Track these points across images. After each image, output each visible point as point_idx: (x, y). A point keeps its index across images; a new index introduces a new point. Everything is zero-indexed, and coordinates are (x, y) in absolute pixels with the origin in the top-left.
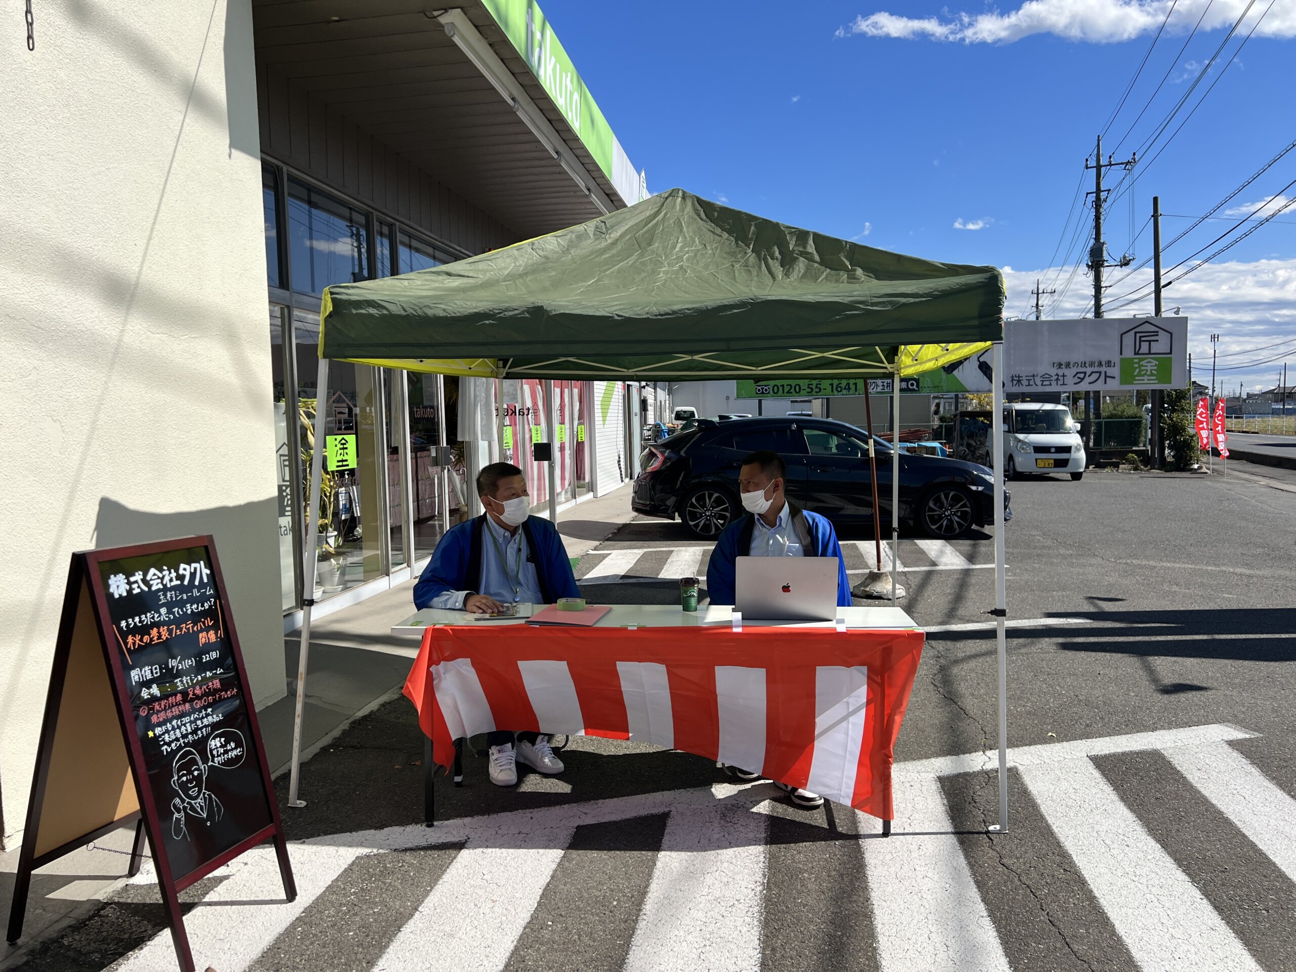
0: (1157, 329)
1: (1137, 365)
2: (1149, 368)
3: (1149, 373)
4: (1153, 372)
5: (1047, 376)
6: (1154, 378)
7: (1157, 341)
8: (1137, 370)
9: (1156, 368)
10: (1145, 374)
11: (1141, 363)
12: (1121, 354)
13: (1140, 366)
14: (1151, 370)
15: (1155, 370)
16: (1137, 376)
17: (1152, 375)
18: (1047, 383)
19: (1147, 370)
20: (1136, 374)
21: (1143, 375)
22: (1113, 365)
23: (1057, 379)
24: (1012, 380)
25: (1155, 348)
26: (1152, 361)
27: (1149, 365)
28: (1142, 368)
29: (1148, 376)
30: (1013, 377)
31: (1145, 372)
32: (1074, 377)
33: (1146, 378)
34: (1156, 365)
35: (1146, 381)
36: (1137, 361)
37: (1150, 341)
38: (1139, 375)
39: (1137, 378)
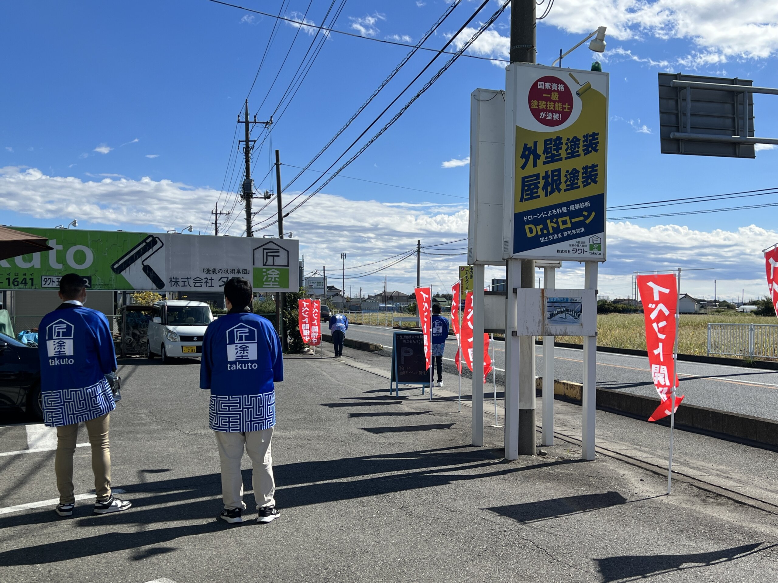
0: (278, 248)
1: (265, 274)
2: (273, 276)
3: (273, 280)
4: (276, 279)
5: (198, 279)
6: (277, 283)
7: (279, 256)
8: (266, 277)
9: (278, 276)
10: (271, 280)
11: (268, 272)
12: (254, 265)
13: (267, 274)
14: (275, 278)
15: (277, 278)
16: (265, 281)
17: (275, 281)
18: (199, 285)
19: (272, 278)
20: (264, 280)
21: (269, 281)
22: (248, 272)
23: (206, 282)
24: (171, 281)
25: (278, 261)
26: (275, 270)
27: (273, 273)
28: (269, 276)
29: (273, 282)
30: (171, 279)
31: (270, 279)
32: (219, 280)
33: (271, 283)
34: (278, 274)
35: (271, 286)
36: (265, 270)
37: (273, 256)
38: (266, 281)
39: (265, 283)
